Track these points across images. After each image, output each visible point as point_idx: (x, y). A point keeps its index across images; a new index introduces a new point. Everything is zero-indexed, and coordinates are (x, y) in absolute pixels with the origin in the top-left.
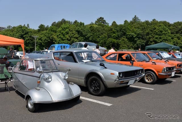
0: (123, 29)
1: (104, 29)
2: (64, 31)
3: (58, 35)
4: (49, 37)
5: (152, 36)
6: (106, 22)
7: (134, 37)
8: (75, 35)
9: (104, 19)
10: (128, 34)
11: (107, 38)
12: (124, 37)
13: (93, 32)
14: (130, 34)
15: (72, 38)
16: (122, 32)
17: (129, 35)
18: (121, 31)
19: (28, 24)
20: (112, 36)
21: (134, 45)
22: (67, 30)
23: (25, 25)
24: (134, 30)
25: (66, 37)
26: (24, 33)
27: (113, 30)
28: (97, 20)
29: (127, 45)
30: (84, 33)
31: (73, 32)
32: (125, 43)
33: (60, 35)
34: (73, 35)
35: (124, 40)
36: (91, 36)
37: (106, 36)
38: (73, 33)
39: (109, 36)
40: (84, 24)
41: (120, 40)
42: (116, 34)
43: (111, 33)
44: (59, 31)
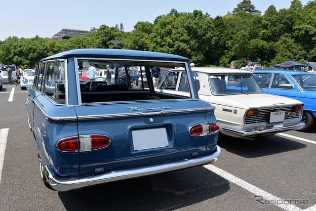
0: (287, 19)
1: (244, 22)
2: (163, 29)
3: (152, 37)
4: (137, 42)
6: (256, 9)
7: (311, 33)
8: (182, 35)
9: (251, 4)
10: (297, 29)
11: (248, 38)
12: (287, 36)
13: (221, 28)
14: (301, 27)
15: (176, 42)
16: (282, 25)
17: (300, 30)
18: (283, 21)
19: (121, 24)
20: (260, 34)
21: (308, 51)
22: (169, 26)
23: (117, 25)
24: (312, 19)
25: (166, 41)
26: (108, 38)
27: (263, 21)
28: (237, 7)
29: (292, 53)
30: (200, 32)
31: (179, 31)
32: (287, 48)
33: (156, 37)
34: (179, 37)
35: (285, 42)
36: (214, 36)
37: (246, 33)
38: (178, 33)
39: (254, 35)
41: (277, 43)
42: (268, 29)
43: (258, 28)
44: (155, 31)
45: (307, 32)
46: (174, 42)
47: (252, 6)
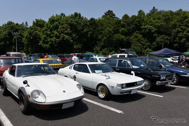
0: (137, 22)
1: (110, 23)
2: (52, 24)
3: (43, 30)
5: (181, 29)
6: (116, 16)
7: (153, 31)
8: (66, 30)
9: (113, 13)
10: (143, 28)
11: (112, 33)
12: (137, 33)
13: (94, 26)
14: (146, 27)
15: (62, 34)
16: (134, 26)
17: (145, 29)
18: (134, 23)
20: (120, 30)
21: (151, 44)
22: (56, 23)
24: (152, 22)
25: (54, 34)
27: (122, 22)
29: (141, 44)
30: (79, 28)
31: (64, 26)
32: (138, 40)
34: (64, 31)
35: (136, 37)
36: (90, 31)
37: (111, 30)
38: (63, 28)
39: (116, 31)
40: (80, 16)
41: (132, 38)
42: (125, 28)
43: (119, 26)
44: (46, 26)
45: (150, 30)
46: (60, 34)
47: (114, 14)
